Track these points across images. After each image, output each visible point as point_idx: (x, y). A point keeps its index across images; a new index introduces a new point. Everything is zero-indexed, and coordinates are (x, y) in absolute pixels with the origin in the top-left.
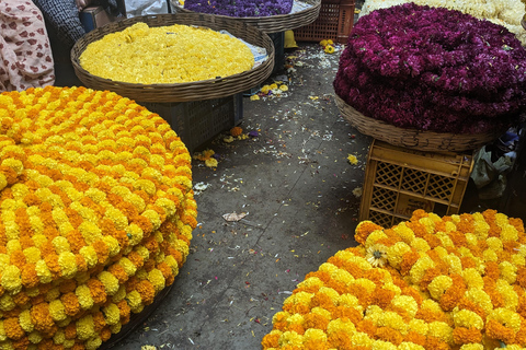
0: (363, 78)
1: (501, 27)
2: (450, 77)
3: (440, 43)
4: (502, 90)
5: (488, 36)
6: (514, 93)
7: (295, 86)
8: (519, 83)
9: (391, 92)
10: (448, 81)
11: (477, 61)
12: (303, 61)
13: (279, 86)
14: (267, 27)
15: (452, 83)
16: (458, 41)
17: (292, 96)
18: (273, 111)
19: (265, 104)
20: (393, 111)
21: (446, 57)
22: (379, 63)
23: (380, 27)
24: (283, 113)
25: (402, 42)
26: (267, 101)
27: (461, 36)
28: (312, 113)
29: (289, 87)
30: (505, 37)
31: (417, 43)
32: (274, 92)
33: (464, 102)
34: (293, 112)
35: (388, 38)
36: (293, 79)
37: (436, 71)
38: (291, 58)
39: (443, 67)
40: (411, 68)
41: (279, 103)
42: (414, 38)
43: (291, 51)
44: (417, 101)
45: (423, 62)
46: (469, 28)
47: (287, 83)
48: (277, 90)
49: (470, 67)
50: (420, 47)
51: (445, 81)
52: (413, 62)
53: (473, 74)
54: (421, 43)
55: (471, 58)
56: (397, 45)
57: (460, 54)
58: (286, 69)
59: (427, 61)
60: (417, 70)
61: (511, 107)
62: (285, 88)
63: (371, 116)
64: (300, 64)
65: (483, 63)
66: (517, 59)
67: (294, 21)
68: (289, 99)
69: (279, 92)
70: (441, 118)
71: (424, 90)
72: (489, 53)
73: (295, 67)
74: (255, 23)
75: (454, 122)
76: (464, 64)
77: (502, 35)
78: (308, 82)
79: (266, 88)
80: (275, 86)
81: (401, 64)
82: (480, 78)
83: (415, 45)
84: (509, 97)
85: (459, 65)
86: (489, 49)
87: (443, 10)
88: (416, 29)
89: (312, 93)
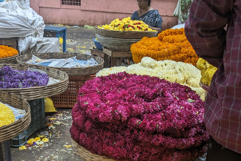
0: (88, 124)
1: (186, 87)
2: (150, 121)
3: (143, 97)
4: (188, 129)
5: (177, 93)
6: (197, 131)
7: (54, 139)
8: (199, 124)
9: (109, 134)
10: (148, 123)
11: (169, 109)
12: (60, 121)
13: (41, 139)
14: (28, 95)
15: (151, 125)
16: (155, 96)
17: (52, 146)
18: (36, 157)
19: (30, 152)
20: (111, 148)
21: (146, 106)
22: (98, 112)
23: (100, 88)
24: (44, 158)
25: (116, 98)
26: (32, 150)
27: (156, 91)
28: (66, 157)
29: (50, 139)
30: (189, 94)
31: (127, 98)
32: (37, 143)
33: (161, 139)
34: (52, 157)
35: (105, 95)
36: (53, 133)
37: (139, 117)
38: (51, 119)
39: (144, 113)
40: (120, 115)
41: (41, 151)
42: (124, 95)
43: (52, 114)
44: (128, 140)
45: (129, 110)
46: (162, 87)
47: (48, 136)
48: (40, 141)
49: (164, 113)
50: (129, 101)
51: (146, 124)
52: (121, 110)
53: (166, 118)
54: (129, 98)
55: (165, 107)
56: (112, 100)
57: (157, 104)
58: (47, 127)
59: (132, 109)
60: (125, 116)
61: (195, 141)
62: (46, 140)
63: (97, 153)
64: (58, 123)
65: (173, 110)
66: (198, 108)
67: (48, 91)
68: (49, 147)
69: (41, 143)
70: (147, 151)
71: (132, 131)
72: (178, 104)
73: (55, 125)
74: (18, 92)
75: (156, 154)
76: (159, 111)
77: (187, 92)
78: (64, 136)
79: (31, 141)
80: (38, 139)
81: (113, 112)
82: (171, 121)
83: (125, 100)
84: (193, 134)
85: (156, 112)
86: (178, 102)
87: (146, 77)
88: (126, 89)
89: (67, 143)
